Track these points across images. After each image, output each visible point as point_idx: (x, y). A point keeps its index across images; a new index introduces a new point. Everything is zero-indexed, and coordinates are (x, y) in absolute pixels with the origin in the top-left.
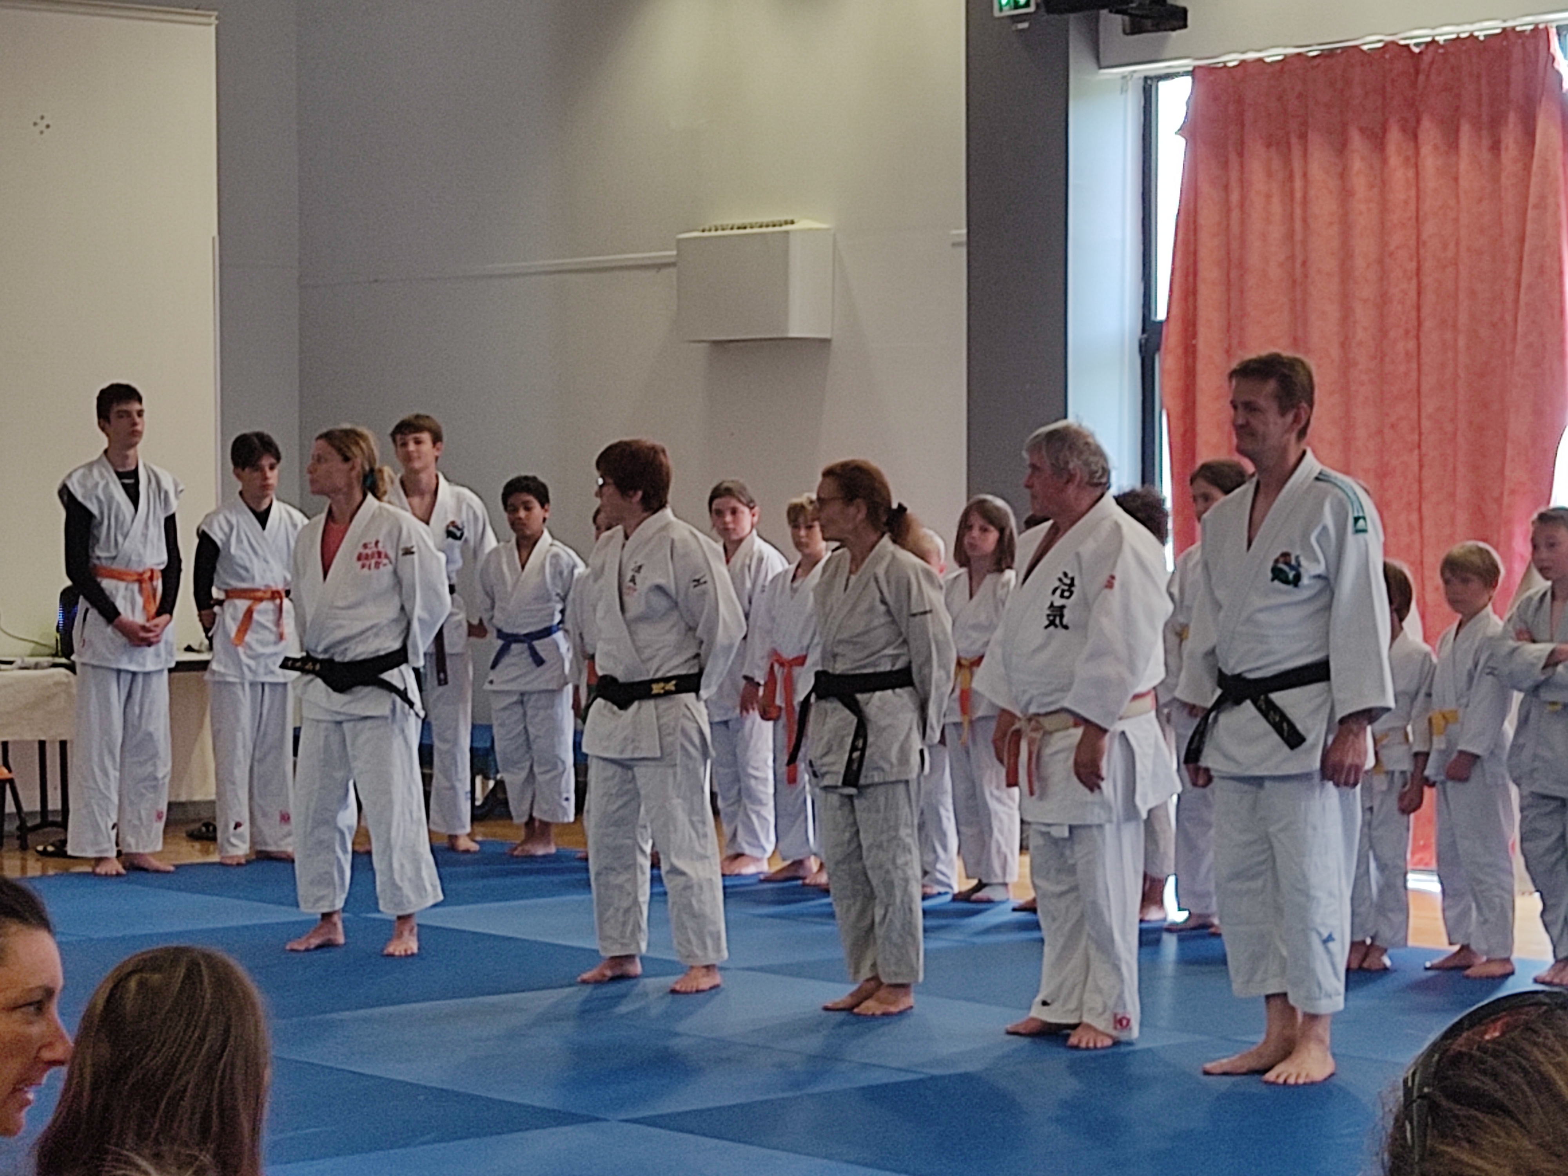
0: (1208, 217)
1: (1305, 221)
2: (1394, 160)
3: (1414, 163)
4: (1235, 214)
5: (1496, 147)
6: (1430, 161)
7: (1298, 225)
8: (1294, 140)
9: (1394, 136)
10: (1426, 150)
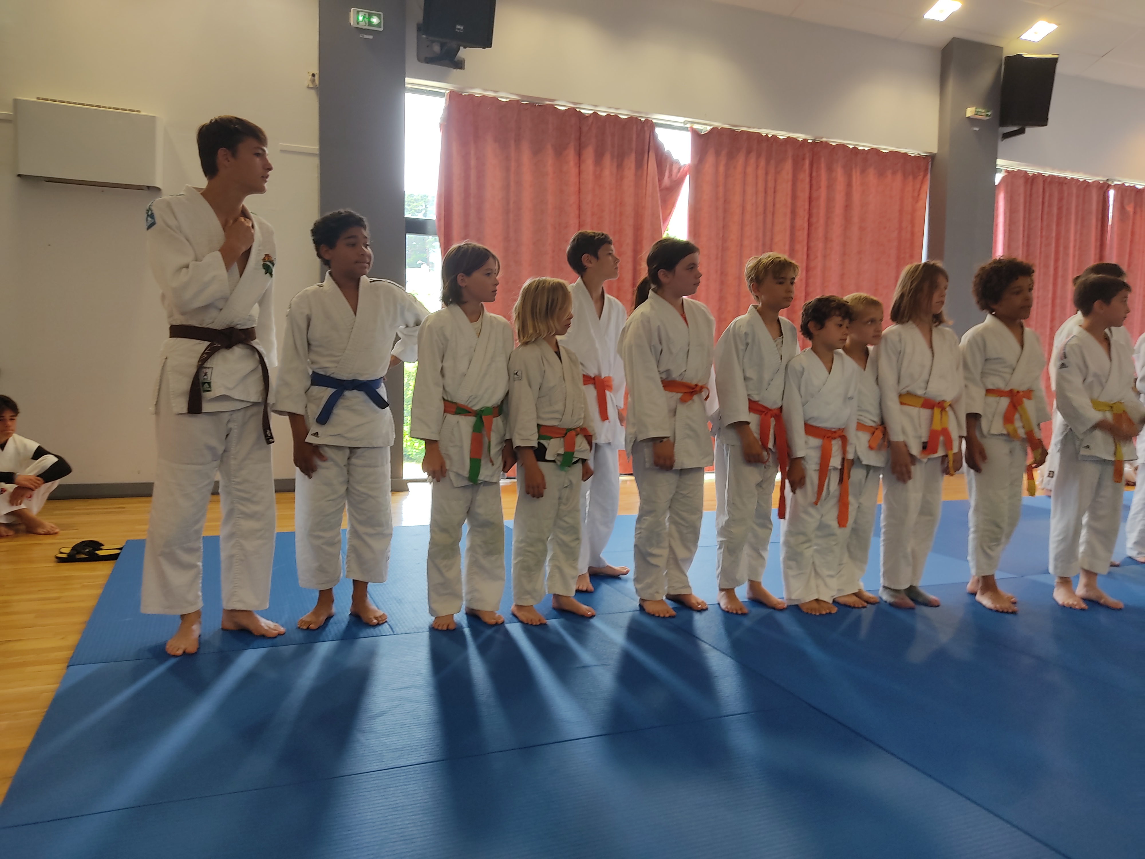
3: (578, 166)
5: (621, 167)
10: (586, 162)
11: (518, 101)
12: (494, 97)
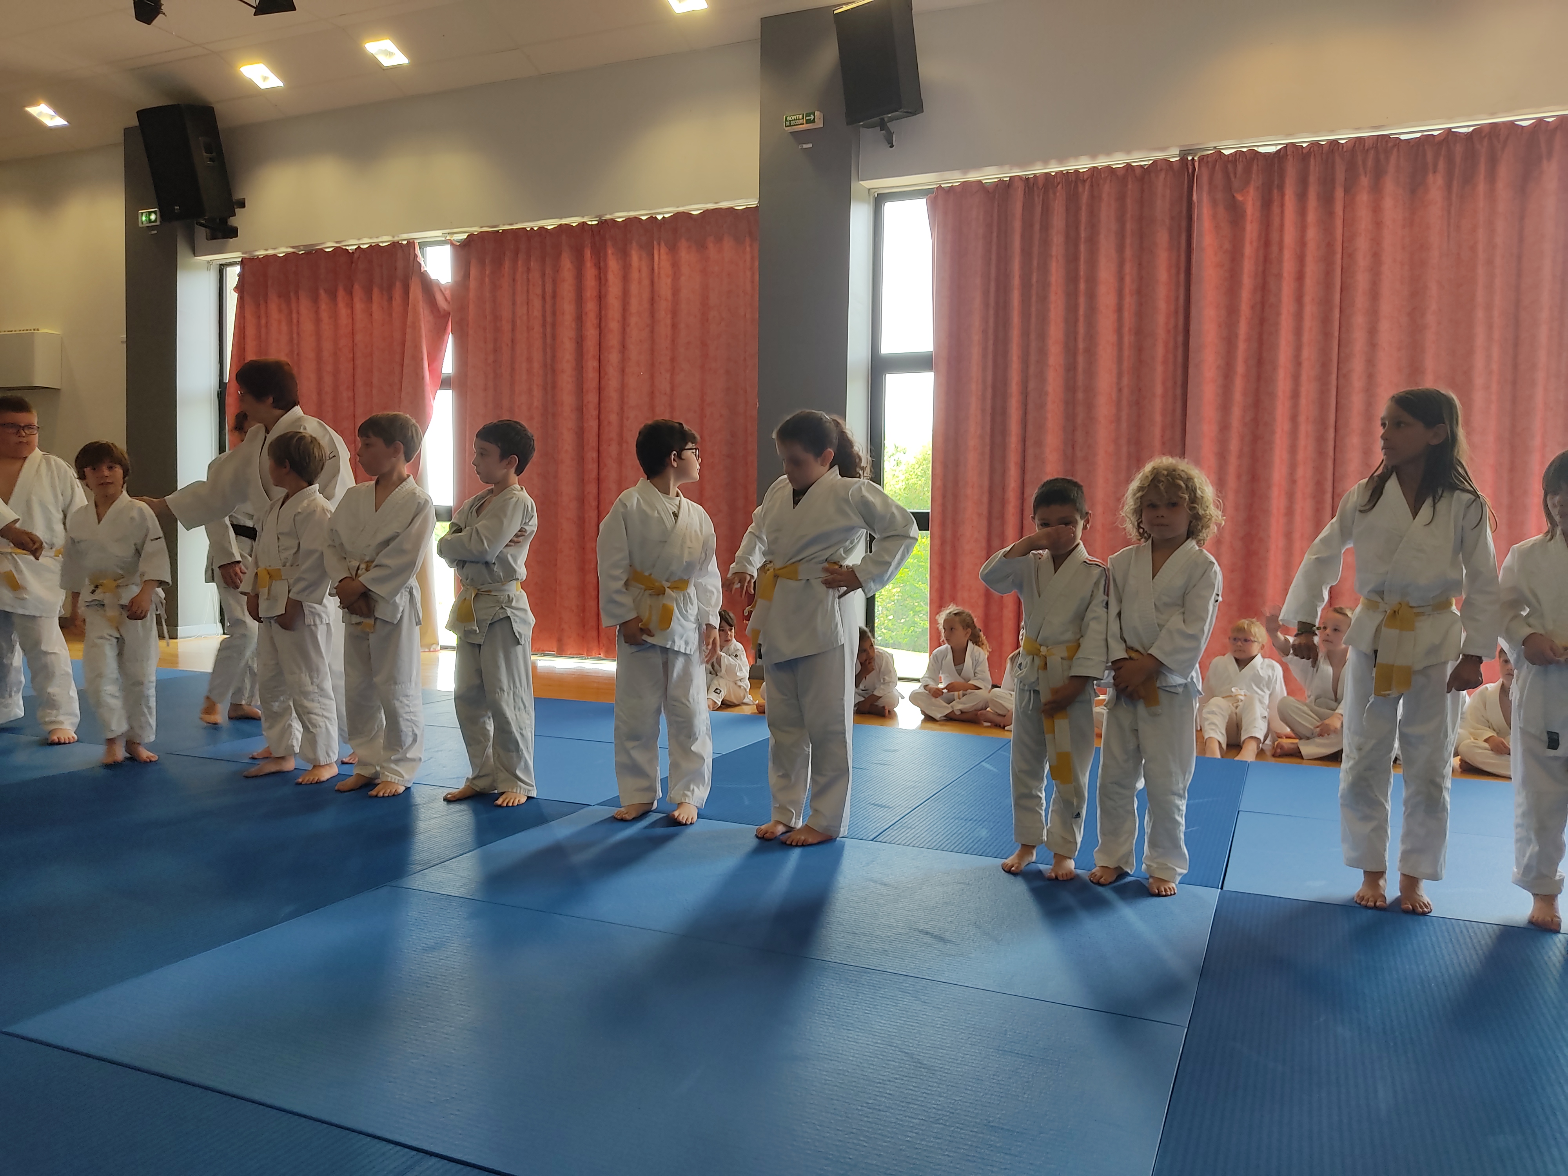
0: (250, 331)
1: (298, 334)
2: (341, 305)
3: (351, 306)
4: (263, 331)
5: (390, 299)
6: (359, 306)
7: (295, 336)
8: (292, 294)
9: (341, 293)
10: (356, 299)
11: (294, 253)
12: (274, 255)
